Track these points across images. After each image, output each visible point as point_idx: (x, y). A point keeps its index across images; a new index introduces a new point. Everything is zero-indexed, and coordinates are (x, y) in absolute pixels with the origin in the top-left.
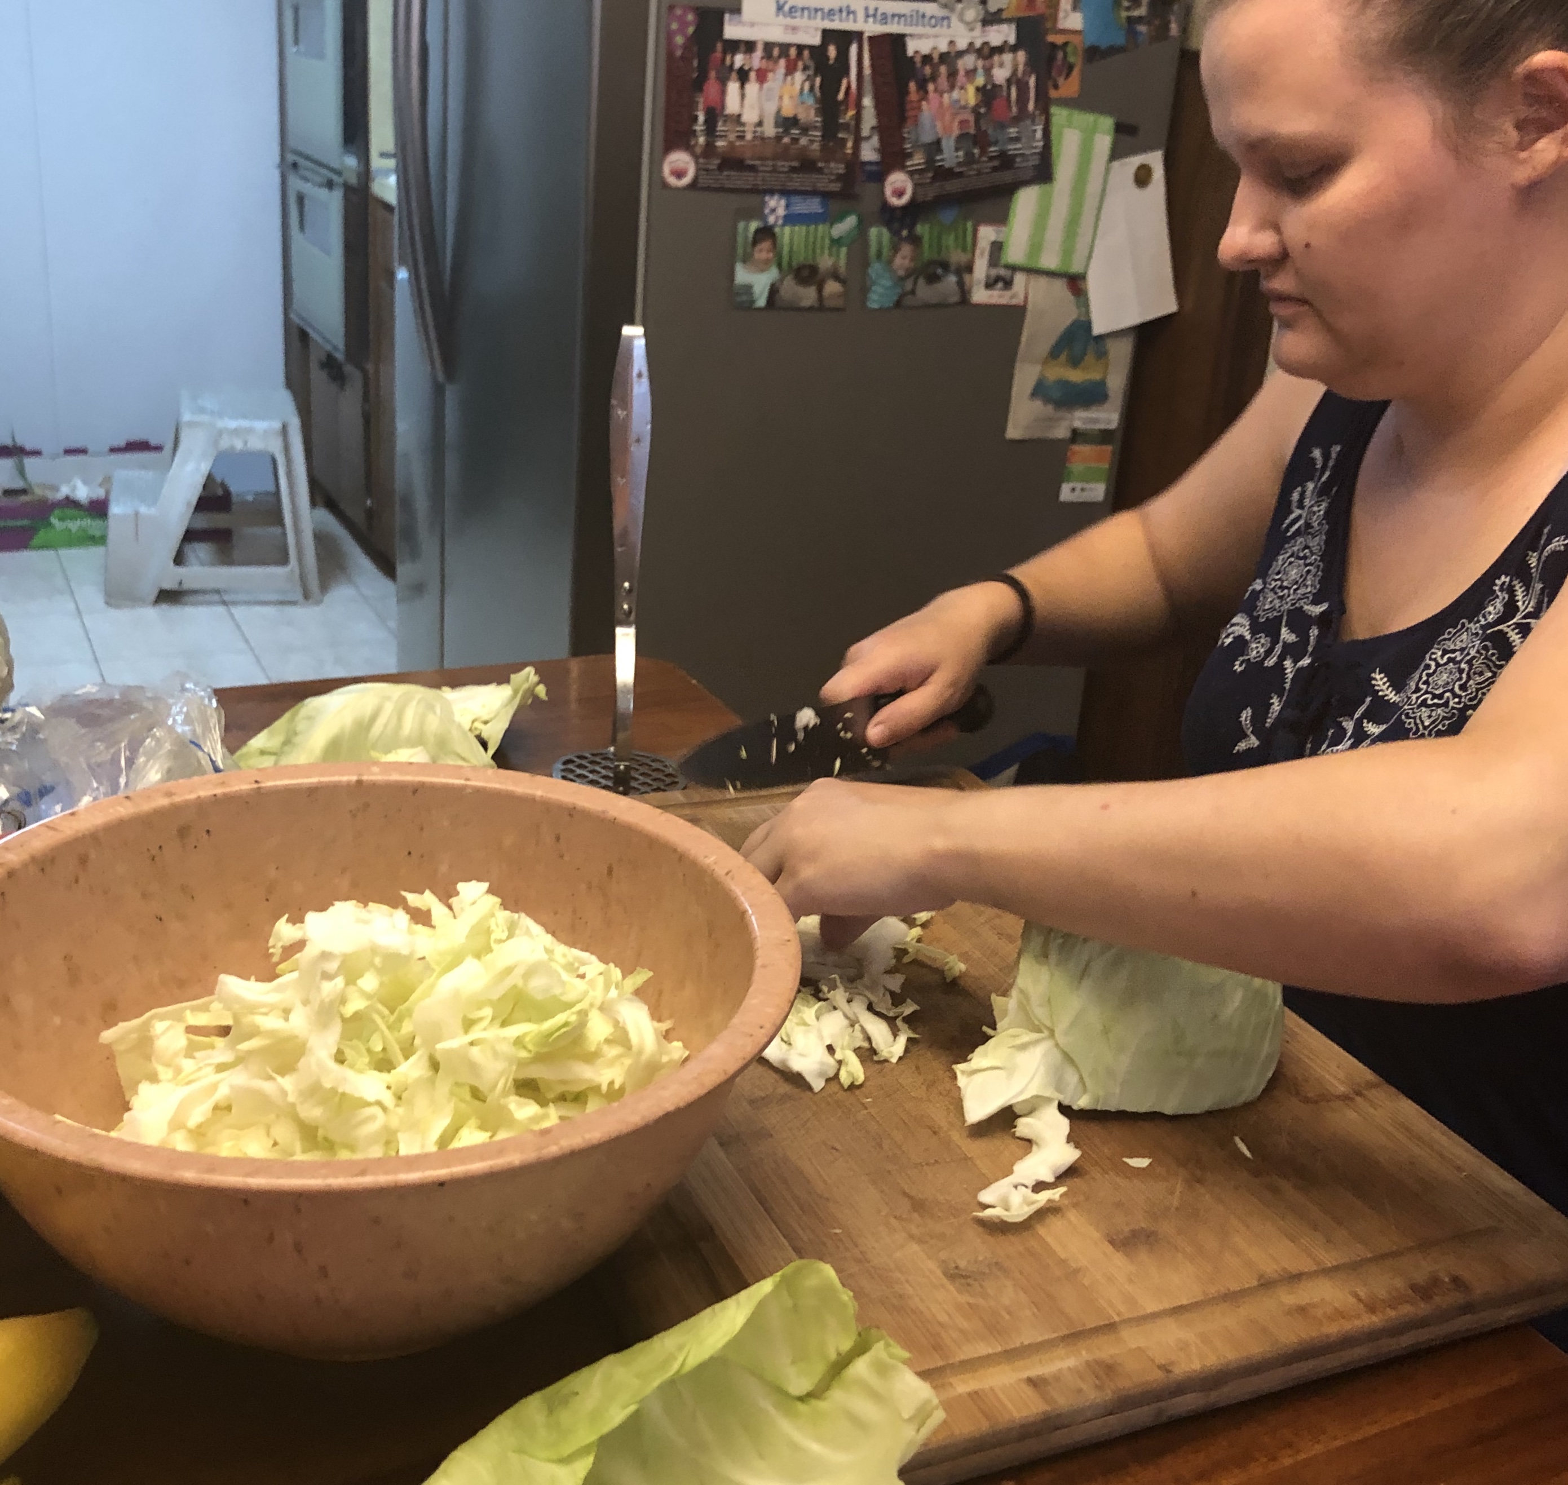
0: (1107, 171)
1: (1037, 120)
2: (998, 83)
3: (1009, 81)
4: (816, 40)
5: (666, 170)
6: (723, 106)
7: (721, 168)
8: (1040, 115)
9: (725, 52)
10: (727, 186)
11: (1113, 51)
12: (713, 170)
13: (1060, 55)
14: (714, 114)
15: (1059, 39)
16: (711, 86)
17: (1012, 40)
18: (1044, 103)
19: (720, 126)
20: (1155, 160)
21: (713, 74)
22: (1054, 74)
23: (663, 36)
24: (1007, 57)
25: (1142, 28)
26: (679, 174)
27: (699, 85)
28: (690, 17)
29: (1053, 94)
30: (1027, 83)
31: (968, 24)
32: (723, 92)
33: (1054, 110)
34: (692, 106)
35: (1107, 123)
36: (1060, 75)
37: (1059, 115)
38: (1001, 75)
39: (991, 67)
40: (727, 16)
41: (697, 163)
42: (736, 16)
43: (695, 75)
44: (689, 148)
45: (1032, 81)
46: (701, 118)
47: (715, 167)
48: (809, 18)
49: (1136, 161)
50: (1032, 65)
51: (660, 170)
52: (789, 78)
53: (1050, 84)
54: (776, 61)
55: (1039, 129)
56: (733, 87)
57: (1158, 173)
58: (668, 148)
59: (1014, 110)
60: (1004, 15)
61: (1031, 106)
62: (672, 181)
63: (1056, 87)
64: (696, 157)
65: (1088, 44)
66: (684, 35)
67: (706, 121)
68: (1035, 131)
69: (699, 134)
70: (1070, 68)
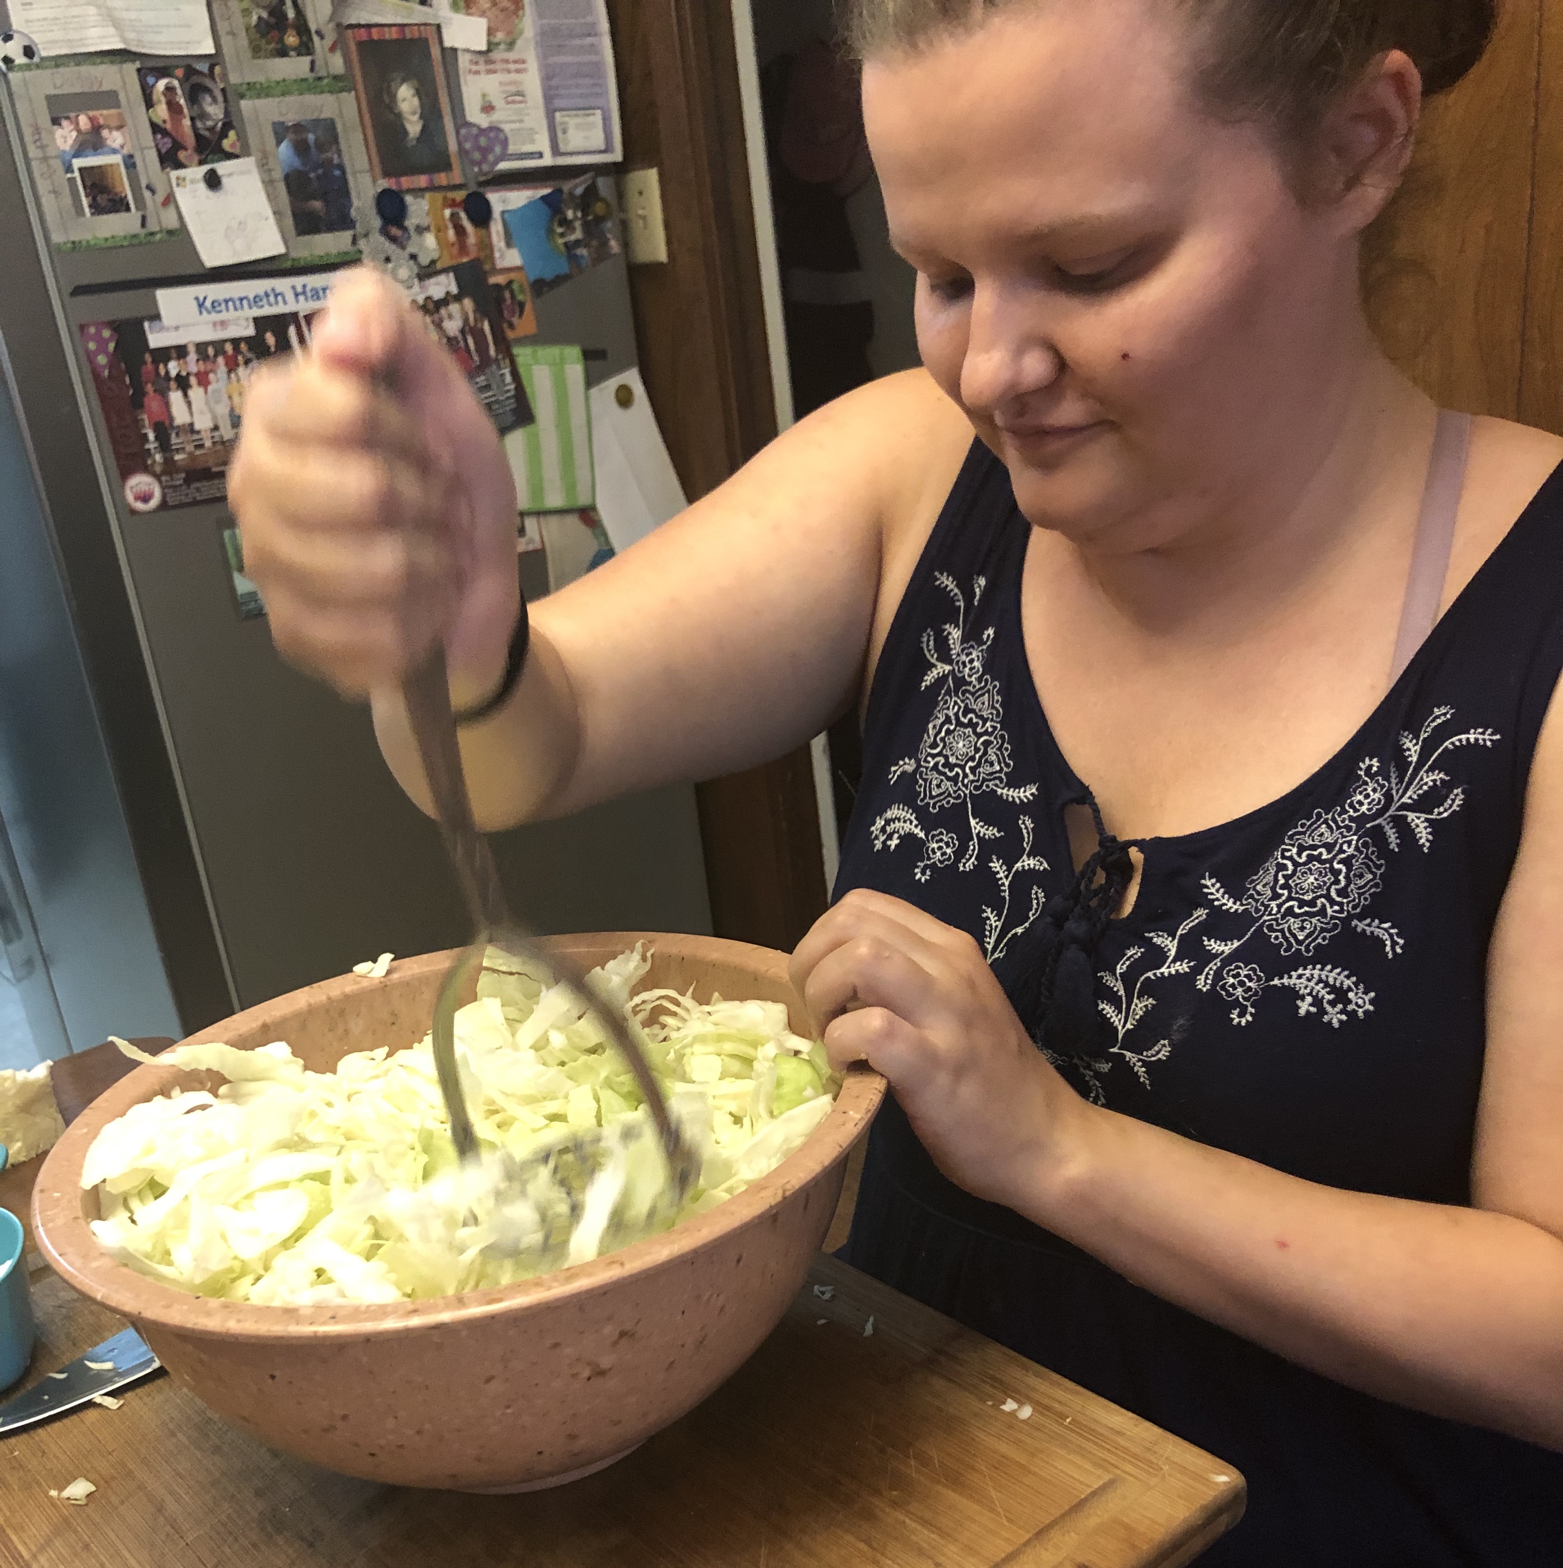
0: (587, 399)
1: (502, 363)
2: (452, 334)
3: (462, 331)
4: (250, 331)
5: (130, 497)
6: (171, 418)
7: (188, 481)
8: (504, 359)
9: (156, 362)
10: (199, 498)
11: (559, 280)
12: (181, 485)
13: (507, 295)
14: (164, 429)
15: (500, 279)
16: (152, 401)
17: (454, 289)
18: (504, 346)
19: (174, 440)
20: (632, 378)
21: (149, 388)
22: (506, 313)
23: (84, 359)
24: (454, 308)
25: (583, 252)
26: (146, 498)
27: (138, 402)
28: (106, 333)
29: (510, 335)
30: (482, 330)
31: (402, 282)
32: (167, 405)
33: (516, 351)
34: (137, 424)
35: (573, 352)
36: (513, 316)
37: (522, 354)
38: (453, 326)
39: (441, 320)
40: (146, 325)
41: (160, 482)
42: (157, 323)
43: (131, 392)
44: (146, 469)
45: (486, 327)
46: (151, 436)
47: (181, 482)
48: (236, 309)
49: (613, 383)
50: (482, 310)
51: (124, 498)
52: (233, 375)
53: (505, 325)
54: (214, 362)
55: (507, 372)
56: (176, 397)
57: (639, 389)
58: (125, 473)
59: (476, 358)
60: (439, 266)
61: (492, 351)
62: (139, 506)
63: (511, 326)
64: (157, 477)
65: (532, 278)
66: (106, 353)
67: (157, 438)
68: (502, 375)
69: (153, 451)
70: (521, 305)
